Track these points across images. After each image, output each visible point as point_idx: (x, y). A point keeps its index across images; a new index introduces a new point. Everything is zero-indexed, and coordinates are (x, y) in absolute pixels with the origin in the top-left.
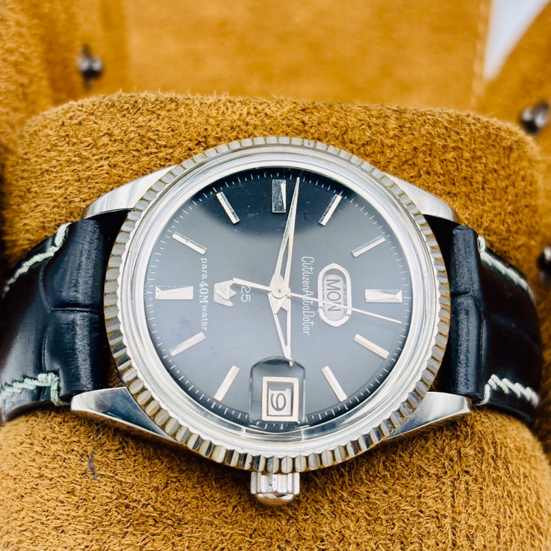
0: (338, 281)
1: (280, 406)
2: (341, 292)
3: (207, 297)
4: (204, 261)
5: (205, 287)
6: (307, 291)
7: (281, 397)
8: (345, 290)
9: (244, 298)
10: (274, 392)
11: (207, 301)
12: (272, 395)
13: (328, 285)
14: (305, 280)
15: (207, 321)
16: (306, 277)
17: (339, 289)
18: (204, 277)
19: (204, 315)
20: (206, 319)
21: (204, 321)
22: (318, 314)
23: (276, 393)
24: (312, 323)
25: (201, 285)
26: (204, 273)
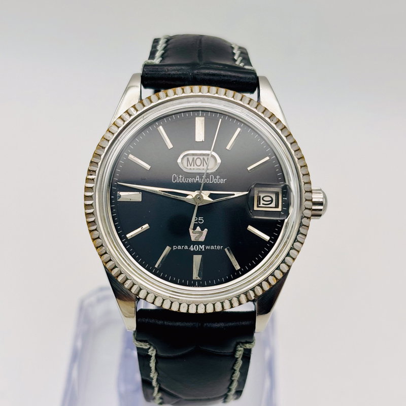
0: (188, 158)
1: (270, 199)
2: (196, 157)
3: (200, 246)
4: (175, 247)
5: (193, 247)
6: (196, 180)
7: (265, 199)
8: (193, 155)
9: (201, 221)
10: (261, 203)
11: (203, 246)
12: (263, 204)
13: (191, 166)
14: (188, 181)
15: (217, 246)
16: (187, 180)
17: (193, 158)
18: (186, 247)
19: (212, 247)
20: (215, 246)
21: (216, 248)
22: (212, 173)
23: (262, 202)
24: (218, 177)
25: (192, 249)
26: (184, 248)
